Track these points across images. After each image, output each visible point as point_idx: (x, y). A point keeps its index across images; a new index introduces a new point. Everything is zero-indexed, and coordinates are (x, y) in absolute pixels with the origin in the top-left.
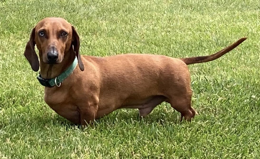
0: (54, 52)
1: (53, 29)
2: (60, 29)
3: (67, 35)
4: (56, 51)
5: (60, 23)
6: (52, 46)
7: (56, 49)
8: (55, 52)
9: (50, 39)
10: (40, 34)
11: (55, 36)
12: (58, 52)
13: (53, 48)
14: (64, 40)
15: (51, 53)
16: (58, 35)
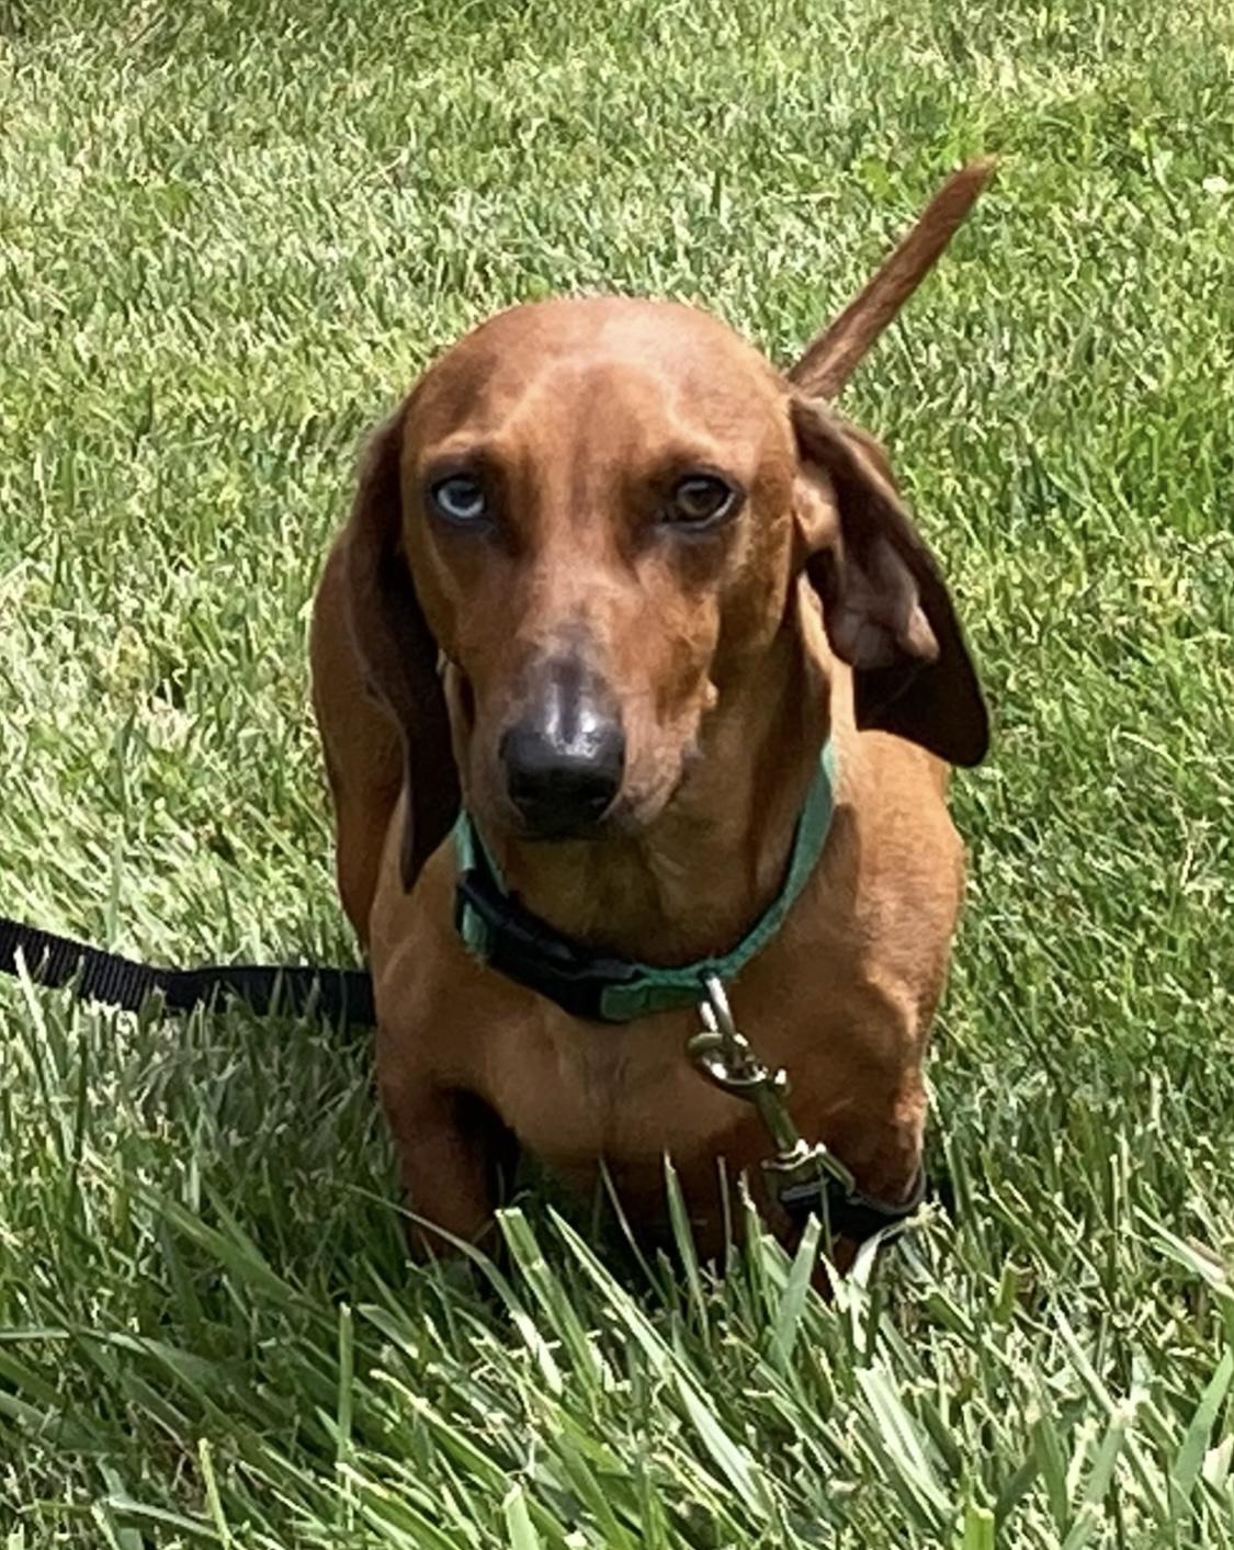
0: (569, 727)
1: (581, 451)
2: (653, 444)
3: (734, 512)
4: (599, 711)
5: (659, 376)
6: (553, 647)
7: (600, 684)
8: (589, 723)
9: (541, 568)
10: (444, 499)
11: (597, 532)
12: (618, 716)
13: (569, 675)
14: (695, 568)
15: (537, 737)
16: (627, 520)
